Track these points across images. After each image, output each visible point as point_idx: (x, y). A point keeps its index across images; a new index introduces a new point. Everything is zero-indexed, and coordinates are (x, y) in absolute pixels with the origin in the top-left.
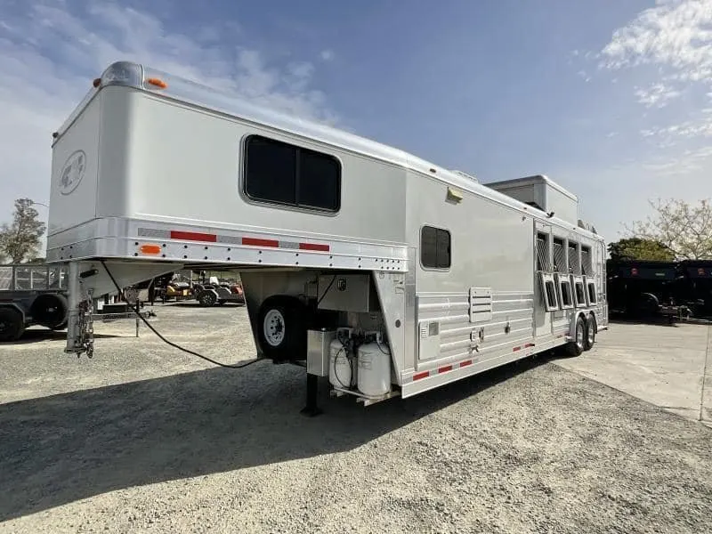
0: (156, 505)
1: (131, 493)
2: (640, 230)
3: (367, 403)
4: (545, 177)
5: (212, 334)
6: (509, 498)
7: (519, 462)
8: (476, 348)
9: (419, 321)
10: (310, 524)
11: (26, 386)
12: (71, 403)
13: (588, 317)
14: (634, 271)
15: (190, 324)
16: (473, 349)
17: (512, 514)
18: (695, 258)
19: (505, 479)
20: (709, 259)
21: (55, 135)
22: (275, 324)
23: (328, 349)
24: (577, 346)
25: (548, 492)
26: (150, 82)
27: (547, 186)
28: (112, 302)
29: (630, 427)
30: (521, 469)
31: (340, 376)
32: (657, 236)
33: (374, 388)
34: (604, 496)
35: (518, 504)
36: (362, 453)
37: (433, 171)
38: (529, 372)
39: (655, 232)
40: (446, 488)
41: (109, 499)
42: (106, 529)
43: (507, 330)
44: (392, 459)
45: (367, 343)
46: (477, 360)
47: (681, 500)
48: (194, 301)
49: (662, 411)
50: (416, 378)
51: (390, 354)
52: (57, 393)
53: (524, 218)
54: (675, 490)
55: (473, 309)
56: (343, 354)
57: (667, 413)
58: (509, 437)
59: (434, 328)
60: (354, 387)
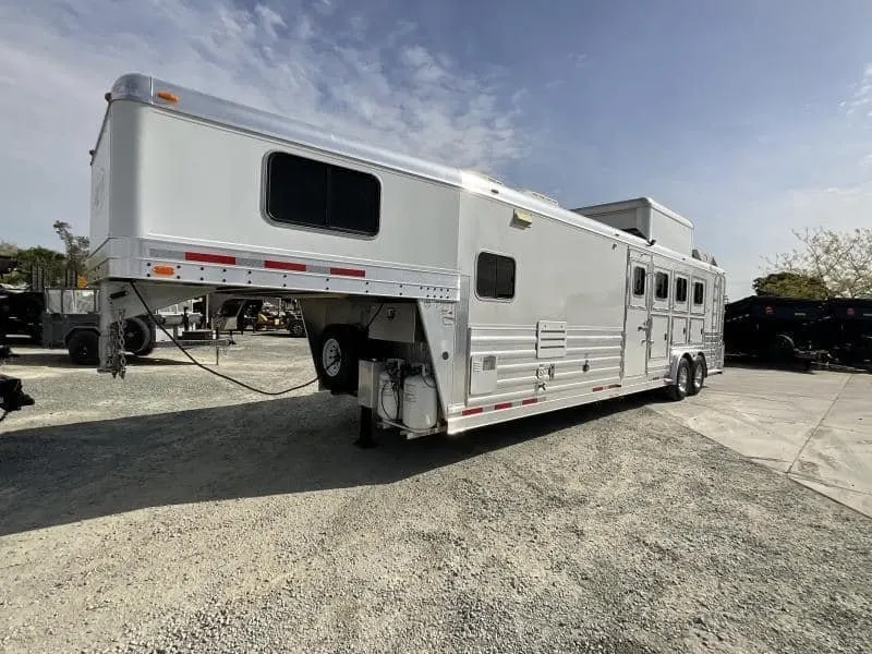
0: (182, 521)
1: (161, 510)
2: (785, 264)
3: (410, 436)
4: (650, 200)
5: (291, 366)
6: (535, 538)
7: (562, 503)
8: (543, 386)
9: (472, 354)
10: (323, 549)
11: (95, 408)
12: (133, 425)
13: (694, 359)
14: (769, 310)
15: (275, 353)
16: (540, 386)
17: (532, 552)
18: (850, 296)
19: (539, 519)
20: (868, 297)
21: (92, 153)
22: (333, 354)
23: (377, 380)
24: (678, 391)
25: (580, 534)
26: (160, 96)
27: (652, 210)
28: (192, 329)
29: (702, 475)
30: (562, 511)
31: (387, 408)
32: (805, 270)
33: (419, 421)
34: (639, 541)
35: (541, 544)
36: (402, 487)
37: (495, 192)
38: (615, 415)
39: (805, 266)
40: (475, 525)
41: (140, 515)
42: (129, 539)
43: (585, 368)
44: (430, 493)
45: (413, 375)
46: (545, 399)
47: (722, 550)
48: (285, 331)
49: (748, 461)
50: (466, 413)
51: (436, 387)
52: (123, 416)
53: (615, 246)
54: (720, 540)
55: (541, 344)
56: (390, 385)
57: (752, 463)
58: (562, 479)
59: (490, 362)
60: (399, 420)
